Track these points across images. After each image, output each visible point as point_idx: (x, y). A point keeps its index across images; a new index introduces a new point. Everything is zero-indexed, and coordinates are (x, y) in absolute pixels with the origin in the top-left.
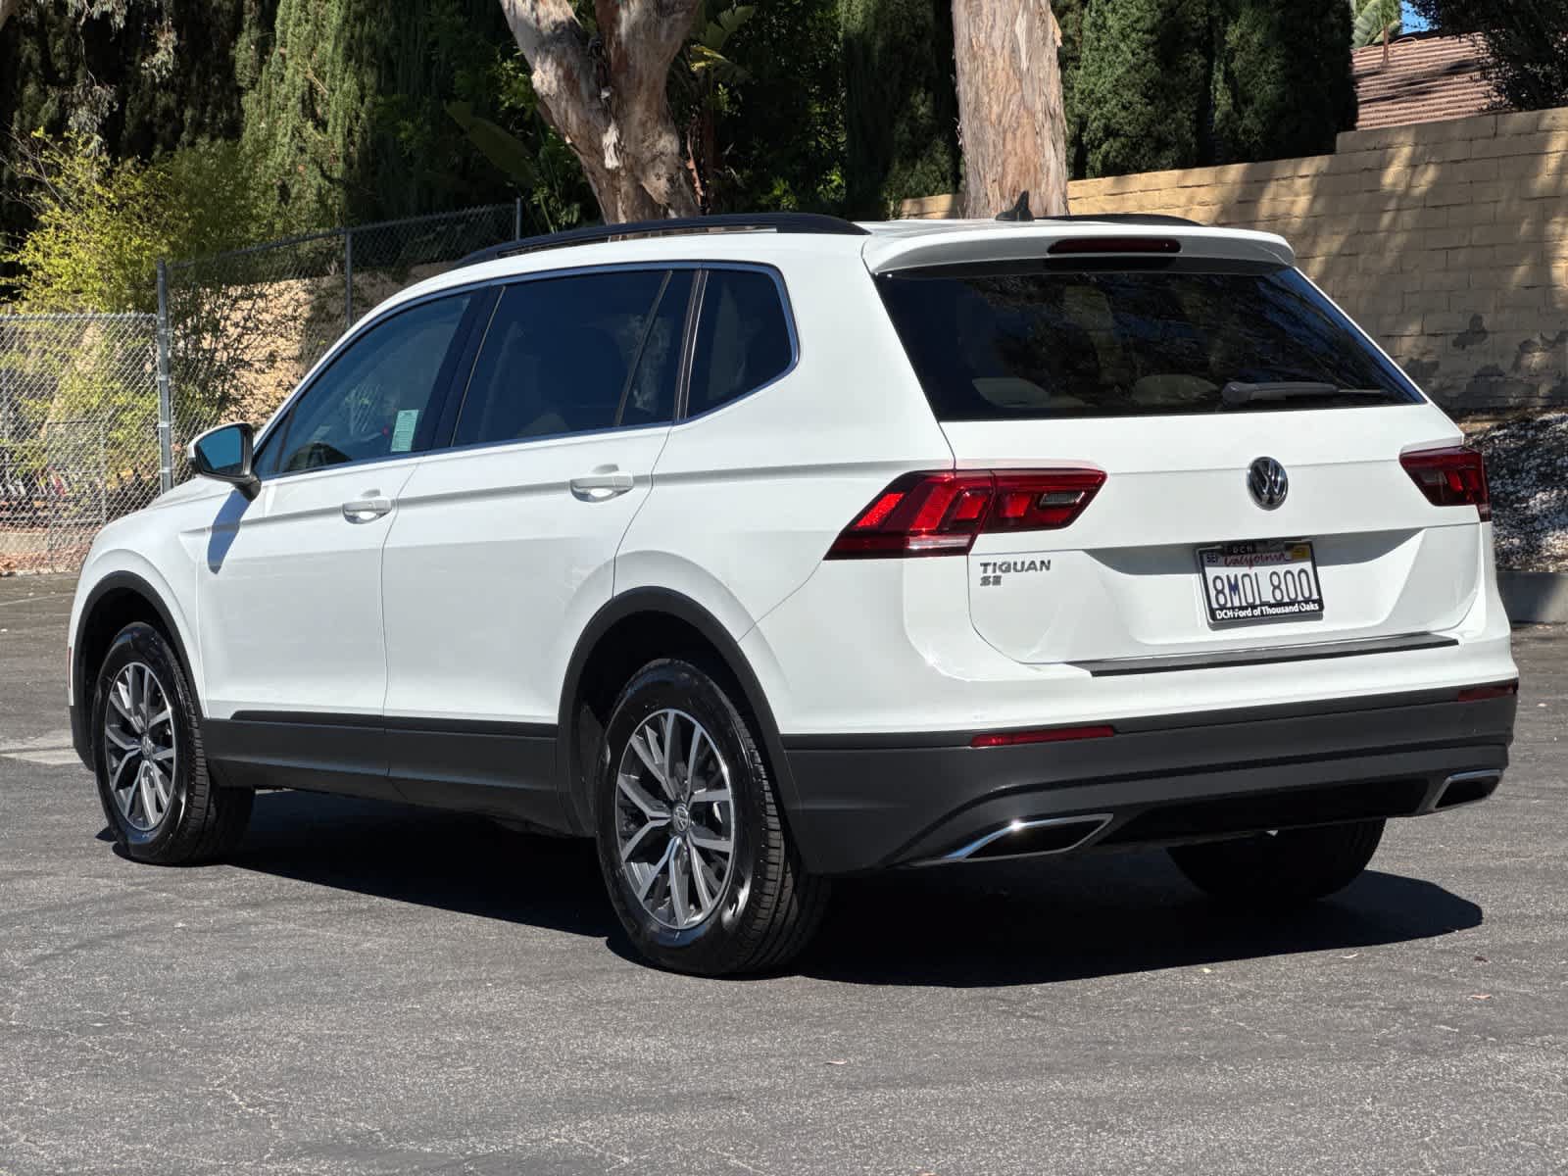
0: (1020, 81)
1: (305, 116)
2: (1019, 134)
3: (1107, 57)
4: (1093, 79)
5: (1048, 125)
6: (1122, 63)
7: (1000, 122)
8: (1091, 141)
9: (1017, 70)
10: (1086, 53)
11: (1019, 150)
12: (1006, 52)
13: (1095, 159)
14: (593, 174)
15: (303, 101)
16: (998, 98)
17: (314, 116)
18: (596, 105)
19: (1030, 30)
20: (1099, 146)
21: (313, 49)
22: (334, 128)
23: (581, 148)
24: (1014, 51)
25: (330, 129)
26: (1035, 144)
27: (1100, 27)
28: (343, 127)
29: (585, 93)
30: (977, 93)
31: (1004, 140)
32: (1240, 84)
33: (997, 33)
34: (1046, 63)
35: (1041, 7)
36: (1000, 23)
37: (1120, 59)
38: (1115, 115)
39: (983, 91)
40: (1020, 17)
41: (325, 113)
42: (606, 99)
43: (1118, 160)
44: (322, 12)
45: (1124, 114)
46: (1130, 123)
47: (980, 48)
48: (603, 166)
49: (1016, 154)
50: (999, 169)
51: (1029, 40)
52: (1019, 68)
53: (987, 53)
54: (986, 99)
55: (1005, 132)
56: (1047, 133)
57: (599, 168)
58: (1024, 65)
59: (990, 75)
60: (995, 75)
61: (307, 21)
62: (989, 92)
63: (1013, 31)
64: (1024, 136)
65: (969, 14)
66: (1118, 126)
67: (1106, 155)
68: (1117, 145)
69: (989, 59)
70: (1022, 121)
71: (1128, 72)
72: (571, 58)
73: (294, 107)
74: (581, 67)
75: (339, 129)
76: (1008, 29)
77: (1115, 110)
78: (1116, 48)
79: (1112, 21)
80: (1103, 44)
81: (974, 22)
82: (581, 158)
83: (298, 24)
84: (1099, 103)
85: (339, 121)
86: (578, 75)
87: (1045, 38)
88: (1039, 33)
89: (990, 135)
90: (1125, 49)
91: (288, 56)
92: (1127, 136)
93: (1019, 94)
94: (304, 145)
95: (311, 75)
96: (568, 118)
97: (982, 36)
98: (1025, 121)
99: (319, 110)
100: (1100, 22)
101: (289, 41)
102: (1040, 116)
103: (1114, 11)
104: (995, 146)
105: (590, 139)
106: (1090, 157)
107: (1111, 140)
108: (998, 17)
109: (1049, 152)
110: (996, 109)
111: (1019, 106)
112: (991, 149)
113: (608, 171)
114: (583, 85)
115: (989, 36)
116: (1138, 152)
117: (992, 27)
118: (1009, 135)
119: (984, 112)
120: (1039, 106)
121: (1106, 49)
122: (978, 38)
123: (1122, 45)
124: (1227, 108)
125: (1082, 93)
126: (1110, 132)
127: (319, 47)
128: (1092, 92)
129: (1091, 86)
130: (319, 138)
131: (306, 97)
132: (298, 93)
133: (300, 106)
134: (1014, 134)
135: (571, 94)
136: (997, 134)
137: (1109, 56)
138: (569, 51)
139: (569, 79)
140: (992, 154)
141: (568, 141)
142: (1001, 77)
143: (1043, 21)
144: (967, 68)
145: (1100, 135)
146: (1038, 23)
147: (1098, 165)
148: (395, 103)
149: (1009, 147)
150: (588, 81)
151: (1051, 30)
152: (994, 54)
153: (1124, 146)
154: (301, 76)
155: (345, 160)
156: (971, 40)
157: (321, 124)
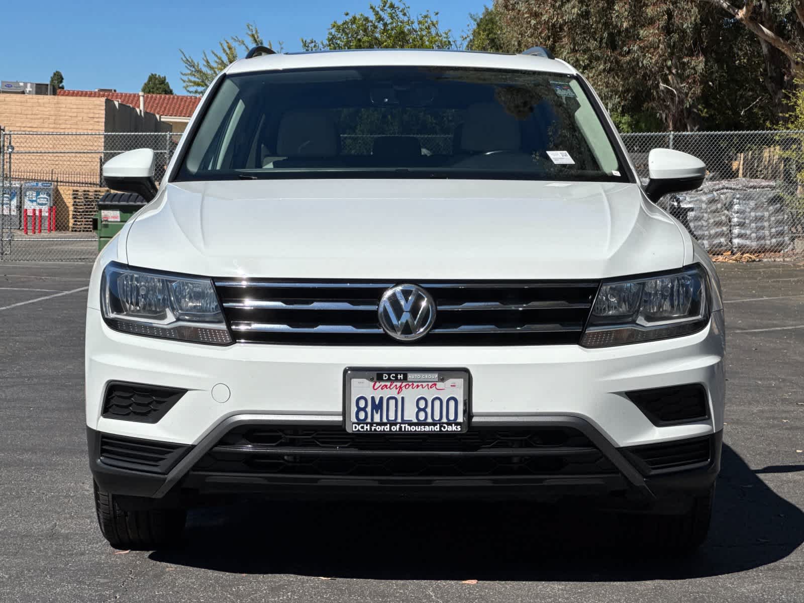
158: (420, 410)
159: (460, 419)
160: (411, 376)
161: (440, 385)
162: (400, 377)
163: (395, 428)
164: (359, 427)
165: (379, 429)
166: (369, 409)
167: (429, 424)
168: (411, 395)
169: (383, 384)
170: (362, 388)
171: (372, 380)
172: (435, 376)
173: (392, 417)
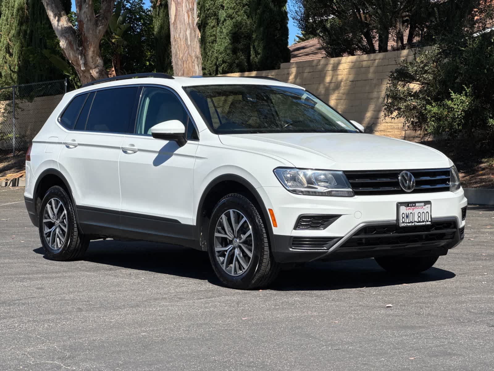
0: (188, 48)
1: (6, 52)
2: (188, 62)
3: (223, 41)
4: (220, 47)
5: (196, 60)
6: (227, 43)
7: (182, 59)
8: (219, 64)
9: (187, 44)
10: (218, 39)
11: (188, 67)
12: (184, 39)
13: (220, 69)
14: (78, 71)
15: (6, 48)
16: (182, 52)
17: (9, 53)
18: (78, 52)
19: (191, 34)
20: (221, 66)
21: (9, 33)
22: (15, 56)
23: (74, 64)
24: (186, 39)
25: (13, 57)
26: (192, 65)
27: (221, 32)
28: (17, 56)
29: (75, 48)
30: (176, 51)
31: (183, 64)
32: (257, 50)
33: (181, 34)
34: (196, 43)
35: (194, 27)
36: (182, 31)
37: (226, 41)
38: (225, 57)
39: (178, 50)
40: (188, 30)
41: (13, 52)
42: (81, 50)
43: (226, 70)
44: (12, 22)
45: (227, 57)
46: (229, 59)
47: (177, 38)
48: (81, 69)
49: (187, 68)
50: (182, 72)
51: (191, 36)
52: (188, 44)
53: (179, 40)
54: (179, 53)
55: (184, 62)
56: (196, 62)
57: (80, 69)
58: (189, 43)
59: (180, 46)
60: (181, 46)
61: (8, 24)
62: (179, 50)
63: (186, 34)
64: (189, 63)
65: (174, 29)
66: (226, 60)
67: (223, 68)
68: (226, 65)
69: (179, 41)
70: (188, 59)
71: (229, 45)
72: (71, 38)
73: (3, 50)
74: (74, 41)
75: (16, 57)
76: (185, 33)
77: (225, 56)
78: (225, 38)
79: (224, 30)
80: (222, 37)
81: (175, 31)
82: (75, 67)
83: (5, 25)
84: (221, 53)
85: (16, 54)
86: (73, 43)
87: (195, 36)
88: (193, 34)
89: (180, 63)
90: (228, 38)
91: (2, 35)
92: (228, 63)
93: (188, 51)
94: (6, 61)
95: (8, 40)
96: (70, 55)
97: (177, 35)
98: (189, 59)
99: (11, 51)
100: (221, 31)
101: (2, 30)
102: (194, 57)
103: (225, 28)
104: (181, 66)
105: (77, 62)
106: (219, 69)
107: (224, 64)
108: (182, 30)
109: (196, 67)
110: (181, 56)
111: (187, 55)
112: (180, 66)
113: (82, 71)
114: (74, 46)
115: (179, 35)
116: (232, 67)
117: (180, 33)
118: (185, 63)
119: (178, 56)
120: (193, 55)
121: (223, 38)
122: (176, 36)
123: (227, 37)
124: (254, 56)
125: (217, 50)
126: (224, 62)
127: (11, 32)
128: (219, 50)
129: (219, 49)
130: (10, 59)
131: (7, 47)
132: (5, 46)
133: (5, 49)
134: (186, 63)
135: (71, 48)
136: (181, 62)
137: (224, 40)
138: (70, 36)
139: (70, 44)
140: (180, 68)
141: (70, 62)
142: (183, 46)
143: (195, 31)
144: (174, 44)
145: (221, 62)
146: (193, 32)
147: (221, 71)
148: (29, 49)
149: (185, 65)
150: (76, 44)
151: (197, 33)
152: (181, 40)
153: (228, 66)
154: (6, 41)
155: (18, 65)
156: (174, 36)
157: (11, 55)
158: (419, 217)
159: (430, 220)
160: (417, 204)
161: (424, 207)
162: (414, 205)
163: (413, 224)
164: (403, 224)
165: (409, 224)
166: (405, 217)
167: (422, 222)
168: (416, 211)
169: (409, 208)
170: (403, 209)
171: (406, 207)
172: (423, 204)
173: (411, 220)
